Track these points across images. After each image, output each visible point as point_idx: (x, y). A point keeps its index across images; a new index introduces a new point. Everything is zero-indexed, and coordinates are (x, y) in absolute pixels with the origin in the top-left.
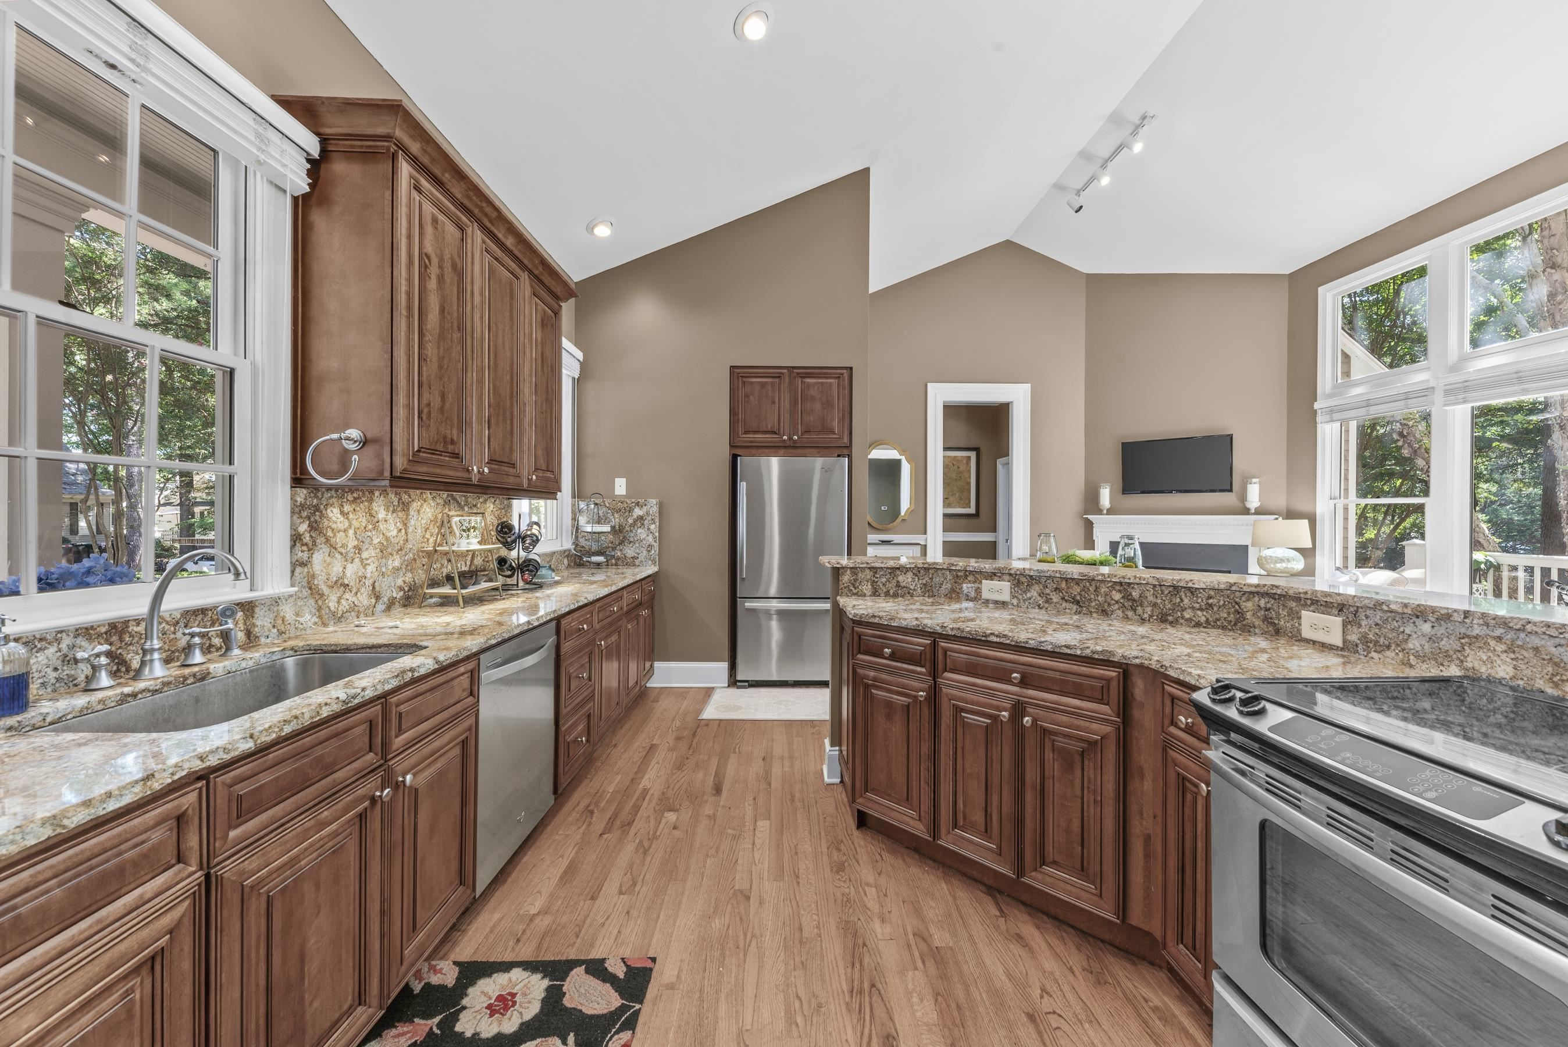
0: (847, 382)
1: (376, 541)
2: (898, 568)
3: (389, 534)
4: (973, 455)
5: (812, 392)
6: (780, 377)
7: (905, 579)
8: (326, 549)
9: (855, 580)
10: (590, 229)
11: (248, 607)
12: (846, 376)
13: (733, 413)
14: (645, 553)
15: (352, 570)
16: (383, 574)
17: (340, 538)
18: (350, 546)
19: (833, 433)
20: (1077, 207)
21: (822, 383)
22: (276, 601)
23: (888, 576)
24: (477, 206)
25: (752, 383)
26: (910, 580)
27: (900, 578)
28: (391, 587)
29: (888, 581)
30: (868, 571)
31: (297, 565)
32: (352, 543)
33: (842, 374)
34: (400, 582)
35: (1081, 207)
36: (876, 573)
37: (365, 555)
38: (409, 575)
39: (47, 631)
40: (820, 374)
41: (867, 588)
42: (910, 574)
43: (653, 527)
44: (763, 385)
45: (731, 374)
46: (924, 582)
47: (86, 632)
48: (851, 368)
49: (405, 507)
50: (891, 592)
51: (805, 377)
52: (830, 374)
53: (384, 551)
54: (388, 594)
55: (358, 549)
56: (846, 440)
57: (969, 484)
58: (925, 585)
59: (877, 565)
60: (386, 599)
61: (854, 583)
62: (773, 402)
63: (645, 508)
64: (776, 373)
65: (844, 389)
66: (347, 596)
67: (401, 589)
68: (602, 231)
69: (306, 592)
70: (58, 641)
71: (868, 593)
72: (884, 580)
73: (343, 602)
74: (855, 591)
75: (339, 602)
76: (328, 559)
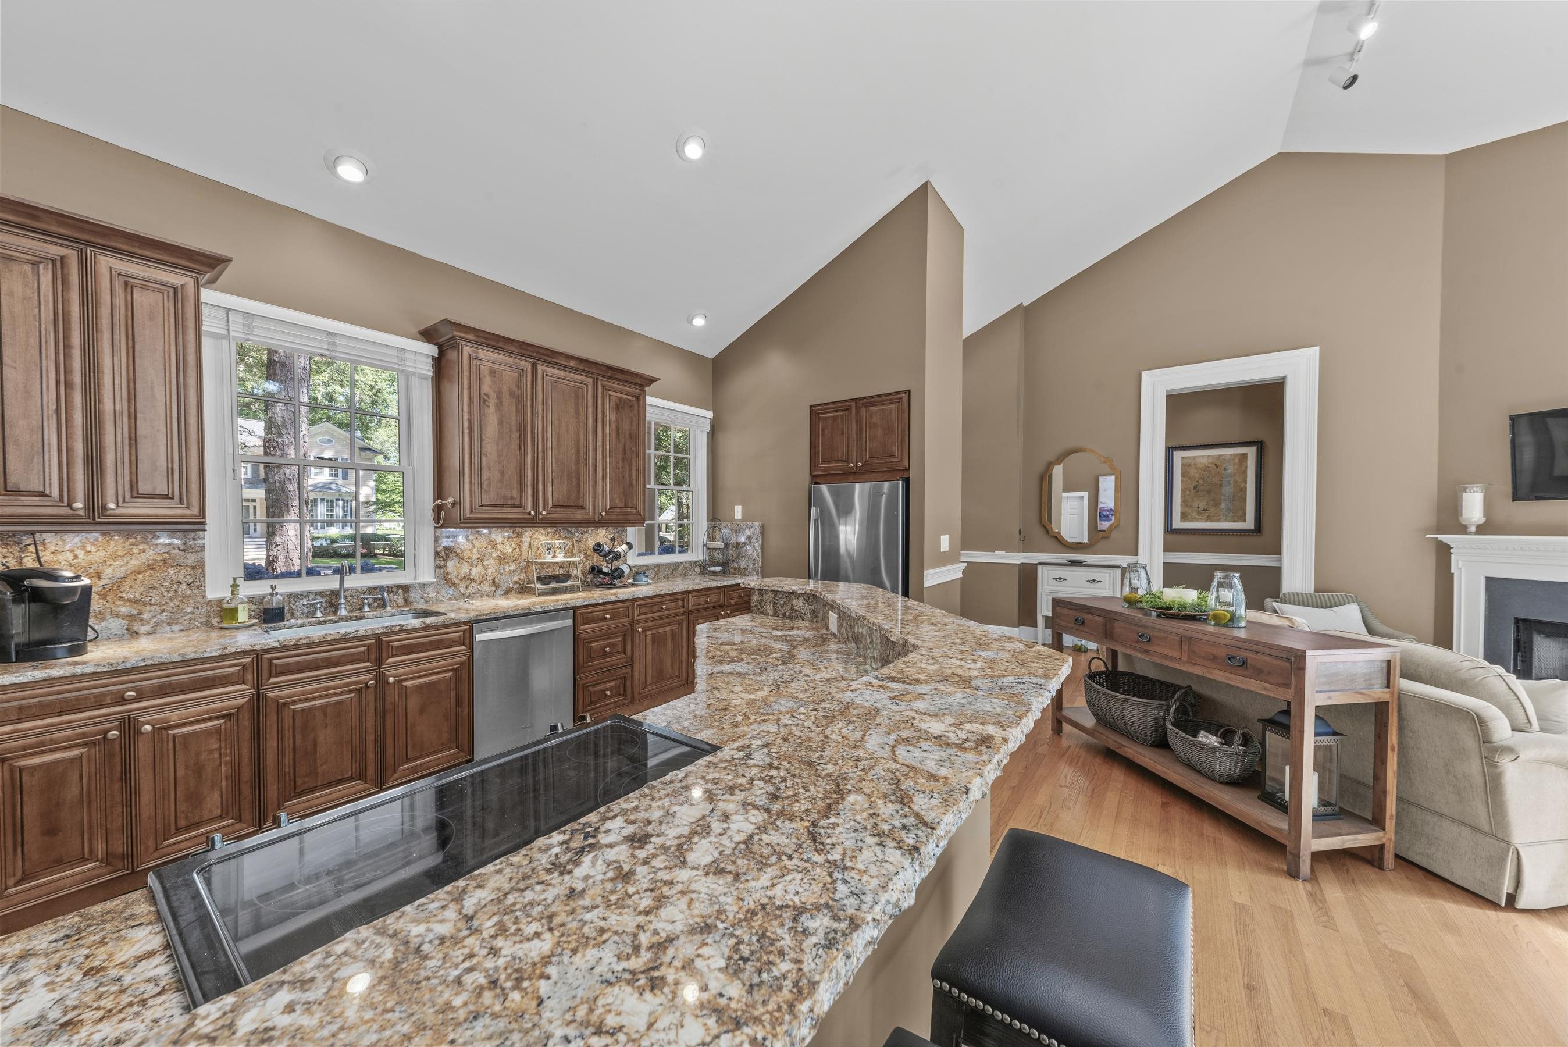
0: (906, 405)
1: (495, 555)
2: (792, 593)
3: (505, 551)
4: (1251, 452)
5: (875, 420)
6: (848, 409)
7: (798, 603)
8: (457, 560)
9: (762, 600)
10: (690, 321)
11: (406, 588)
12: (905, 399)
13: (813, 446)
14: (752, 565)
15: (475, 572)
16: (501, 574)
17: (466, 554)
18: (474, 558)
19: (894, 456)
20: (1345, 78)
21: (883, 410)
22: (424, 585)
23: (785, 600)
24: (534, 352)
25: (826, 418)
26: (801, 605)
27: (794, 602)
28: (506, 581)
29: (785, 604)
30: (770, 593)
31: (438, 567)
32: (475, 556)
33: (901, 398)
34: (516, 578)
35: (1355, 78)
36: (776, 595)
37: (486, 563)
38: (523, 575)
39: (304, 592)
40: (882, 401)
41: (769, 609)
42: (801, 600)
43: (756, 544)
44: (834, 418)
45: (811, 411)
46: (813, 607)
47: (320, 593)
48: (909, 391)
49: (519, 536)
50: (788, 614)
51: (869, 407)
52: (891, 400)
53: (502, 559)
54: (506, 585)
55: (481, 560)
56: (905, 463)
57: (1244, 490)
58: (813, 610)
59: (776, 588)
60: (504, 588)
61: (761, 602)
62: (843, 433)
63: (752, 529)
64: (844, 406)
65: (903, 412)
66: (473, 585)
67: (516, 582)
68: (699, 322)
69: (443, 582)
70: (308, 596)
71: (771, 614)
72: (782, 602)
73: (470, 588)
74: (761, 610)
75: (467, 588)
76: (458, 565)
